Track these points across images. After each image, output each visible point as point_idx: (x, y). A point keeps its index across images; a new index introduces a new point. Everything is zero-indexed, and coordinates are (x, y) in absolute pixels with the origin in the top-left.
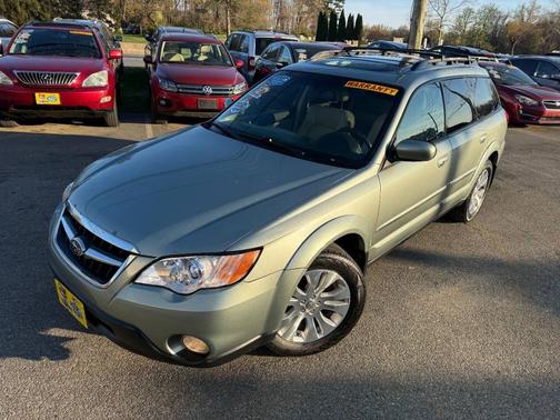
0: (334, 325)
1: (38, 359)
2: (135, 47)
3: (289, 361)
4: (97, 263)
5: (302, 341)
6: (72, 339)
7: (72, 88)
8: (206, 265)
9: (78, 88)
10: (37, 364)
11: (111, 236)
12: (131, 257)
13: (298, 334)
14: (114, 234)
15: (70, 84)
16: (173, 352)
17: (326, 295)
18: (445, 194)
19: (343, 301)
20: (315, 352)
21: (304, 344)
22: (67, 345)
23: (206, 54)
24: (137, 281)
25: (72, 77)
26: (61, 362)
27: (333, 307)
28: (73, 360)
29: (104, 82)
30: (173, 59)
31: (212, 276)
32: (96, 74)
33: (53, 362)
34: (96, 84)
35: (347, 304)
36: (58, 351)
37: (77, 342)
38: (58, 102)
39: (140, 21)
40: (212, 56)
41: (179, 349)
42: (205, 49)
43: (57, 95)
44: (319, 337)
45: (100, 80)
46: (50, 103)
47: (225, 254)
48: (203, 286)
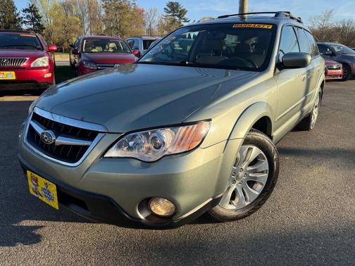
0: (257, 193)
1: (14, 245)
2: (61, 57)
3: (226, 225)
4: (67, 147)
5: (234, 208)
6: (42, 227)
7: (24, 68)
8: (167, 135)
9: (29, 68)
10: (13, 249)
11: (79, 122)
12: (99, 136)
13: (230, 203)
14: (82, 120)
15: (22, 65)
16: (142, 217)
17: (250, 168)
18: (304, 103)
19: (262, 172)
20: (244, 217)
21: (236, 210)
22: (38, 232)
23: (113, 48)
24: (106, 156)
25: (24, 60)
26: (34, 245)
27: (256, 178)
28: (45, 243)
29: (46, 64)
30: (93, 51)
31: (173, 144)
32: (40, 59)
33: (27, 246)
34: (40, 65)
35: (266, 175)
36: (31, 237)
37: (47, 229)
38: (14, 78)
39: (62, 44)
40: (117, 50)
41: (147, 214)
42: (112, 45)
43: (13, 73)
44: (247, 204)
45: (43, 62)
46: (8, 78)
47: (183, 124)
48: (166, 153)
